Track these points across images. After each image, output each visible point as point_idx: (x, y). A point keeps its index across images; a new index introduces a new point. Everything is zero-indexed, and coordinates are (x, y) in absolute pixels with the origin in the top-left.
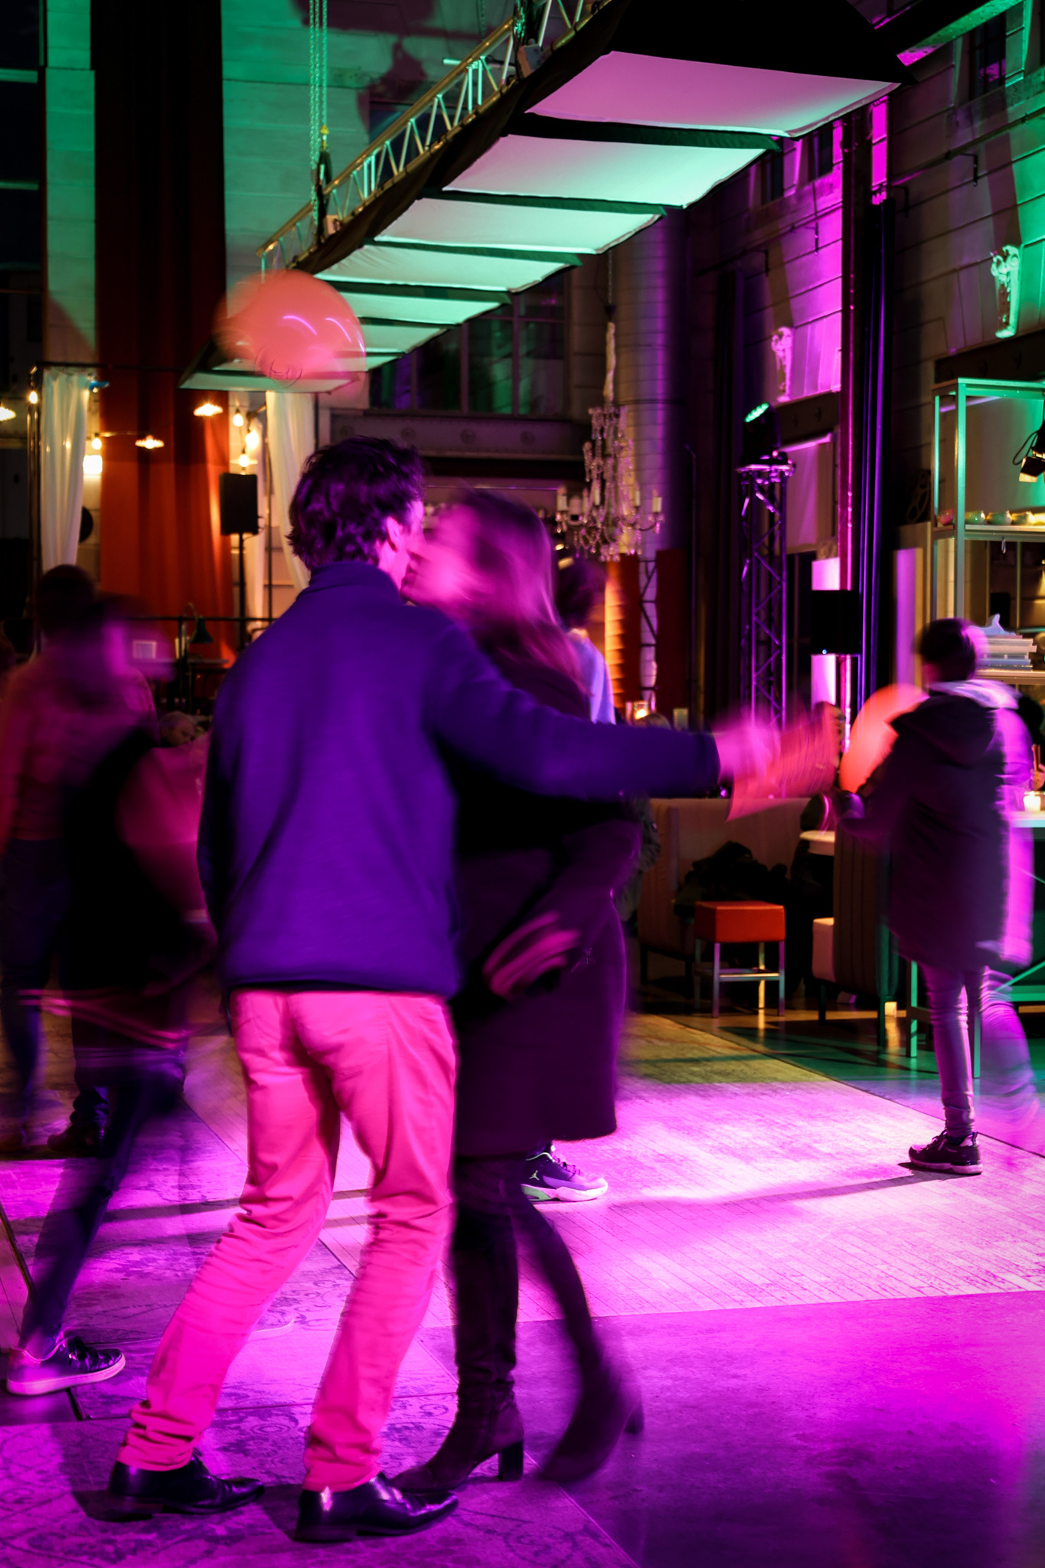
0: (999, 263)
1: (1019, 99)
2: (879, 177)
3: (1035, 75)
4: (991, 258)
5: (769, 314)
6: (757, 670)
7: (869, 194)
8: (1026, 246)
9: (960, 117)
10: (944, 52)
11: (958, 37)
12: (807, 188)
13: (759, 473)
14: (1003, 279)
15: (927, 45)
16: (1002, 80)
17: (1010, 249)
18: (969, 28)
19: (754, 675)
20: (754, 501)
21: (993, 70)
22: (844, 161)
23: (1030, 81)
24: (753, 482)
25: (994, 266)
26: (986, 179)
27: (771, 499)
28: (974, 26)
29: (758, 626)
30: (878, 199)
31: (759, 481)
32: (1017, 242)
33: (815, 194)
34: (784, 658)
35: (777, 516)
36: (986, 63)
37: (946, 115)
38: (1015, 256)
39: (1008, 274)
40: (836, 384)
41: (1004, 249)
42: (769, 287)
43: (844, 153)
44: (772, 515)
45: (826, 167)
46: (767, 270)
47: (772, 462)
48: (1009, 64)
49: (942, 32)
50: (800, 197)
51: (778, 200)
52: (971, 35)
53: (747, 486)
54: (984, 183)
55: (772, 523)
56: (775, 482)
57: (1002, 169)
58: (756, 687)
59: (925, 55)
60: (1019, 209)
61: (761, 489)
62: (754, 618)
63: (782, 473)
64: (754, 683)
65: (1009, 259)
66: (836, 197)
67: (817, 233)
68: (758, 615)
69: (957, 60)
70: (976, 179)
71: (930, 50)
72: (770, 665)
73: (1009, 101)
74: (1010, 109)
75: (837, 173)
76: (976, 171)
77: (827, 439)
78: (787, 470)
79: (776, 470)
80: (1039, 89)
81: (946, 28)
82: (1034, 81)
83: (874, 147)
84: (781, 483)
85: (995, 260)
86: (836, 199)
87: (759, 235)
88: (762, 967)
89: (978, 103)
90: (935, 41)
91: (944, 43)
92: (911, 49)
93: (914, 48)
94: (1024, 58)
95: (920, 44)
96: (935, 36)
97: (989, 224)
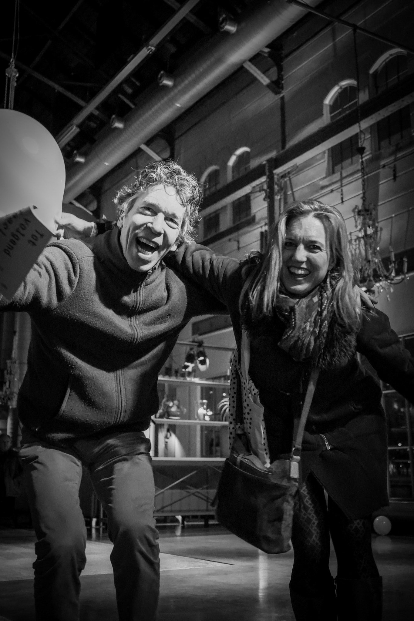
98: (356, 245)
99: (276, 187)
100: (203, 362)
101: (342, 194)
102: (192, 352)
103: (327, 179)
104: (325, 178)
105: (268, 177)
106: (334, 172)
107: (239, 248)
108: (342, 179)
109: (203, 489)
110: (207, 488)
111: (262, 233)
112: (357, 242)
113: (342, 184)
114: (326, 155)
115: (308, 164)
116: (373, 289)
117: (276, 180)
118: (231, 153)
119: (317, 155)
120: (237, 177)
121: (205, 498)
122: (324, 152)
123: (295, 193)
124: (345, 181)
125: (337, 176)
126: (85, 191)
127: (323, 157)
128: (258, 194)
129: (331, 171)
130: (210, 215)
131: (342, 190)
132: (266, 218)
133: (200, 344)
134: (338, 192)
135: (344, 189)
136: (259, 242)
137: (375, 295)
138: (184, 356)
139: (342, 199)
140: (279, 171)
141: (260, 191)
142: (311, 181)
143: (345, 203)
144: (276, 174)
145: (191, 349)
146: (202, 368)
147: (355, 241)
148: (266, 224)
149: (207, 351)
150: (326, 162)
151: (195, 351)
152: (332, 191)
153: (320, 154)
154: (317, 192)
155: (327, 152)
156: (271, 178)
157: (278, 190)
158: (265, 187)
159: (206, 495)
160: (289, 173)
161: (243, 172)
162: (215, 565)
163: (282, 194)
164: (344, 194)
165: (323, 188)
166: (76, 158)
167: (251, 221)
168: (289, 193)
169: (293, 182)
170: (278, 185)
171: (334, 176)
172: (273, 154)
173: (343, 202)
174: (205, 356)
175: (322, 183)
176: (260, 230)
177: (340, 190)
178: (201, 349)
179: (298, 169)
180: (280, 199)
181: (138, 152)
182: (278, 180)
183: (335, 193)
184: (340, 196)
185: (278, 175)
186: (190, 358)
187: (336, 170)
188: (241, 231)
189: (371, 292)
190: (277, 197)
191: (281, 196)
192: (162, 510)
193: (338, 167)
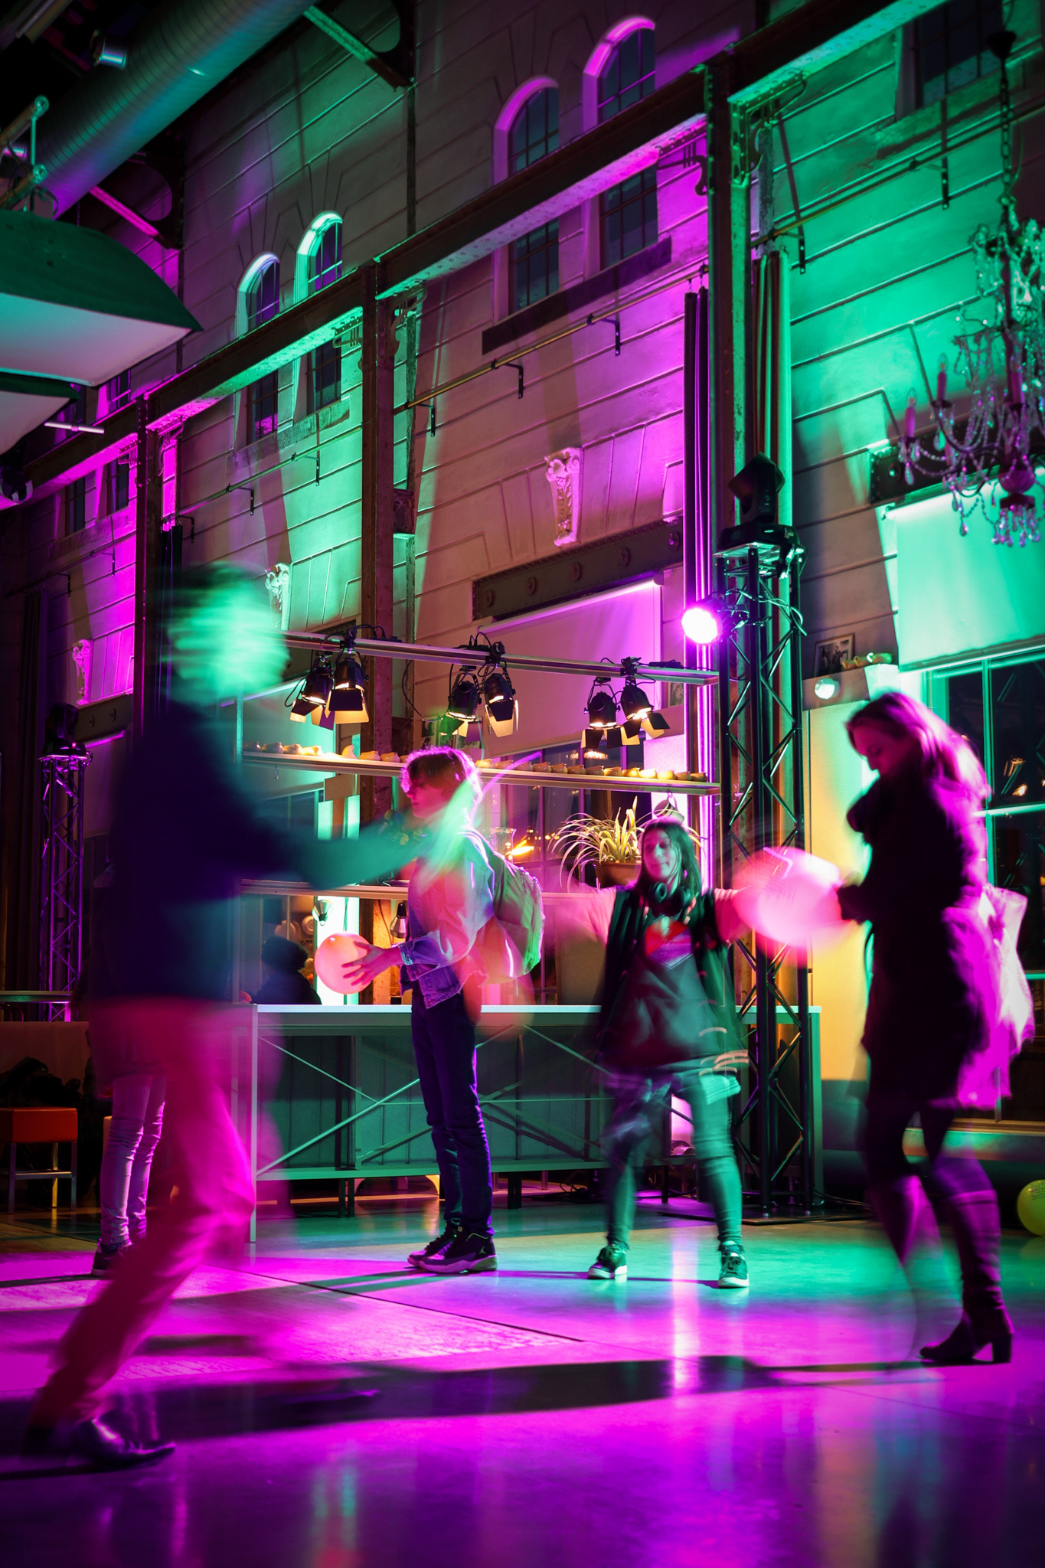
0: (272, 578)
1: (289, 443)
2: (168, 509)
3: (302, 423)
4: (266, 575)
5: (71, 628)
6: (55, 938)
7: (160, 522)
8: (295, 564)
9: (239, 459)
10: (225, 403)
11: (237, 391)
12: (105, 520)
13: (60, 762)
14: (276, 592)
15: (211, 397)
16: (274, 430)
17: (282, 566)
18: (247, 383)
19: (52, 942)
20: (55, 786)
21: (267, 423)
22: (138, 497)
23: (298, 428)
24: (54, 770)
25: (268, 581)
26: (261, 509)
27: (70, 785)
28: (251, 382)
29: (56, 898)
30: (167, 527)
31: (60, 769)
32: (287, 561)
33: (112, 524)
34: (80, 926)
35: (76, 801)
36: (261, 416)
37: (227, 457)
38: (285, 572)
39: (280, 587)
40: (129, 687)
41: (277, 566)
42: (72, 605)
43: (138, 487)
44: (71, 800)
45: (122, 503)
46: (70, 591)
47: (70, 752)
48: (281, 415)
49: (224, 385)
50: (99, 528)
51: (80, 531)
52: (249, 390)
53: (48, 773)
54: (259, 512)
55: (71, 806)
56: (74, 771)
57: (275, 501)
58: (54, 952)
59: (209, 406)
60: (289, 533)
61: (62, 779)
62: (53, 891)
63: (80, 762)
64: (52, 949)
65: (281, 574)
66: (131, 527)
67: (114, 559)
68: (57, 888)
69: (236, 412)
70: (252, 509)
71: (214, 402)
72: (67, 932)
73: (280, 445)
74: (281, 451)
75: (132, 508)
76: (252, 502)
77: (121, 735)
78: (84, 760)
79: (75, 760)
80: (306, 435)
81: (227, 382)
82: (301, 428)
83: (164, 485)
84: (79, 771)
85: (269, 575)
86: (131, 528)
87: (64, 560)
88: (56, 1169)
89: (254, 446)
90: (217, 392)
91: (226, 395)
92: (197, 399)
93: (199, 399)
94: (293, 409)
95: (204, 395)
96: (217, 389)
97: (264, 547)
98: (979, 353)
99: (736, 148)
100: (503, 712)
101: (945, 176)
102: (469, 678)
103: (900, 124)
104: (894, 119)
105: (712, 118)
106: (919, 104)
107: (618, 345)
108: (946, 124)
109: (504, 1095)
110: (517, 1093)
111: (690, 297)
112: (984, 343)
113: (945, 141)
114: (898, 45)
115: (837, 76)
116: (1029, 493)
117: (735, 127)
118: (594, 37)
119: (869, 45)
120: (612, 112)
121: (513, 1124)
122: (891, 36)
123: (794, 168)
124: (955, 134)
125: (928, 117)
126: (134, 157)
127: (887, 54)
128: (681, 170)
129: (911, 100)
130: (528, 235)
131: (945, 163)
132: (703, 249)
133: (494, 654)
134: (935, 167)
135: (953, 158)
136: (682, 325)
137: (1034, 512)
138: (444, 690)
139: (945, 189)
140: (746, 96)
141: (684, 162)
142: (847, 129)
143: (951, 202)
144: (735, 106)
145: (467, 669)
146: (502, 728)
147: (977, 341)
148: (703, 270)
149: (515, 675)
150: (897, 68)
151: (480, 674)
152: (914, 165)
153: (876, 41)
154: (866, 165)
155: (899, 35)
156: (720, 115)
157: (743, 160)
158: (703, 149)
159: (514, 1112)
160: (777, 104)
161: (632, 99)
162: (529, 1341)
163: (755, 172)
164: (951, 175)
165: (886, 152)
166: (99, 54)
167: (659, 258)
168: (780, 167)
169: (791, 136)
170: (742, 143)
171: (921, 114)
172: (729, 41)
173: (947, 199)
174: (509, 692)
175: (886, 137)
176: (685, 288)
177: (938, 162)
178: (498, 670)
179: (806, 91)
180: (749, 188)
181: (300, 28)
182: (743, 125)
183: (923, 169)
184: (939, 182)
185: (743, 109)
186: (463, 698)
187: (928, 96)
188: (624, 292)
189: (1023, 505)
190: (739, 185)
191: (751, 179)
192: (379, 1159)
193: (933, 88)
